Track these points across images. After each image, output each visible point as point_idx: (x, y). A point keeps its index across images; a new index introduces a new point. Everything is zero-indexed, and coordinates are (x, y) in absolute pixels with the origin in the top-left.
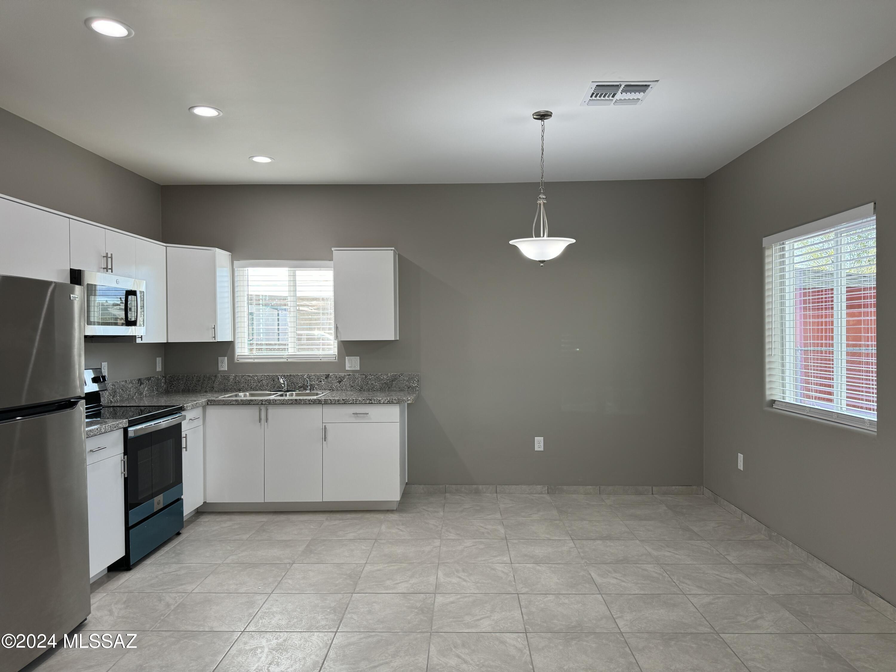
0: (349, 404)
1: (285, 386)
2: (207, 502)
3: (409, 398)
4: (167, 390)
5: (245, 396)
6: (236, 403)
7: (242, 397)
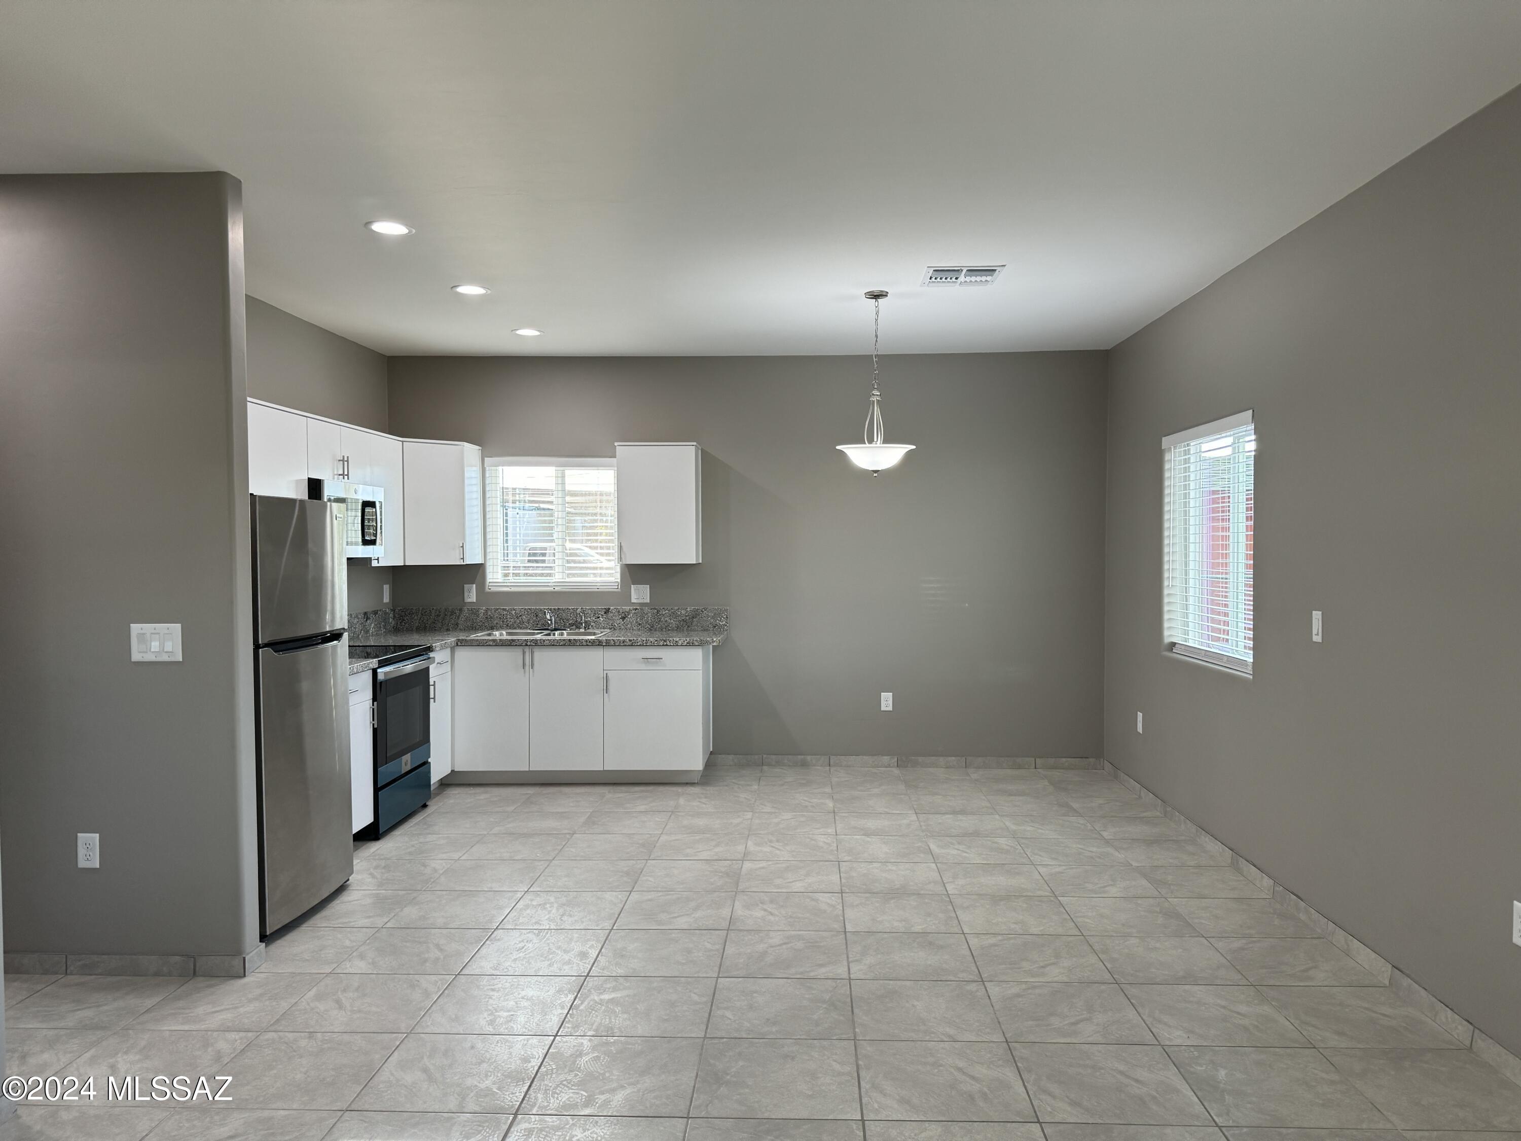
0: (637, 646)
1: (551, 622)
2: (456, 770)
3: (715, 639)
4: (396, 628)
5: (501, 635)
6: (494, 644)
7: (497, 636)
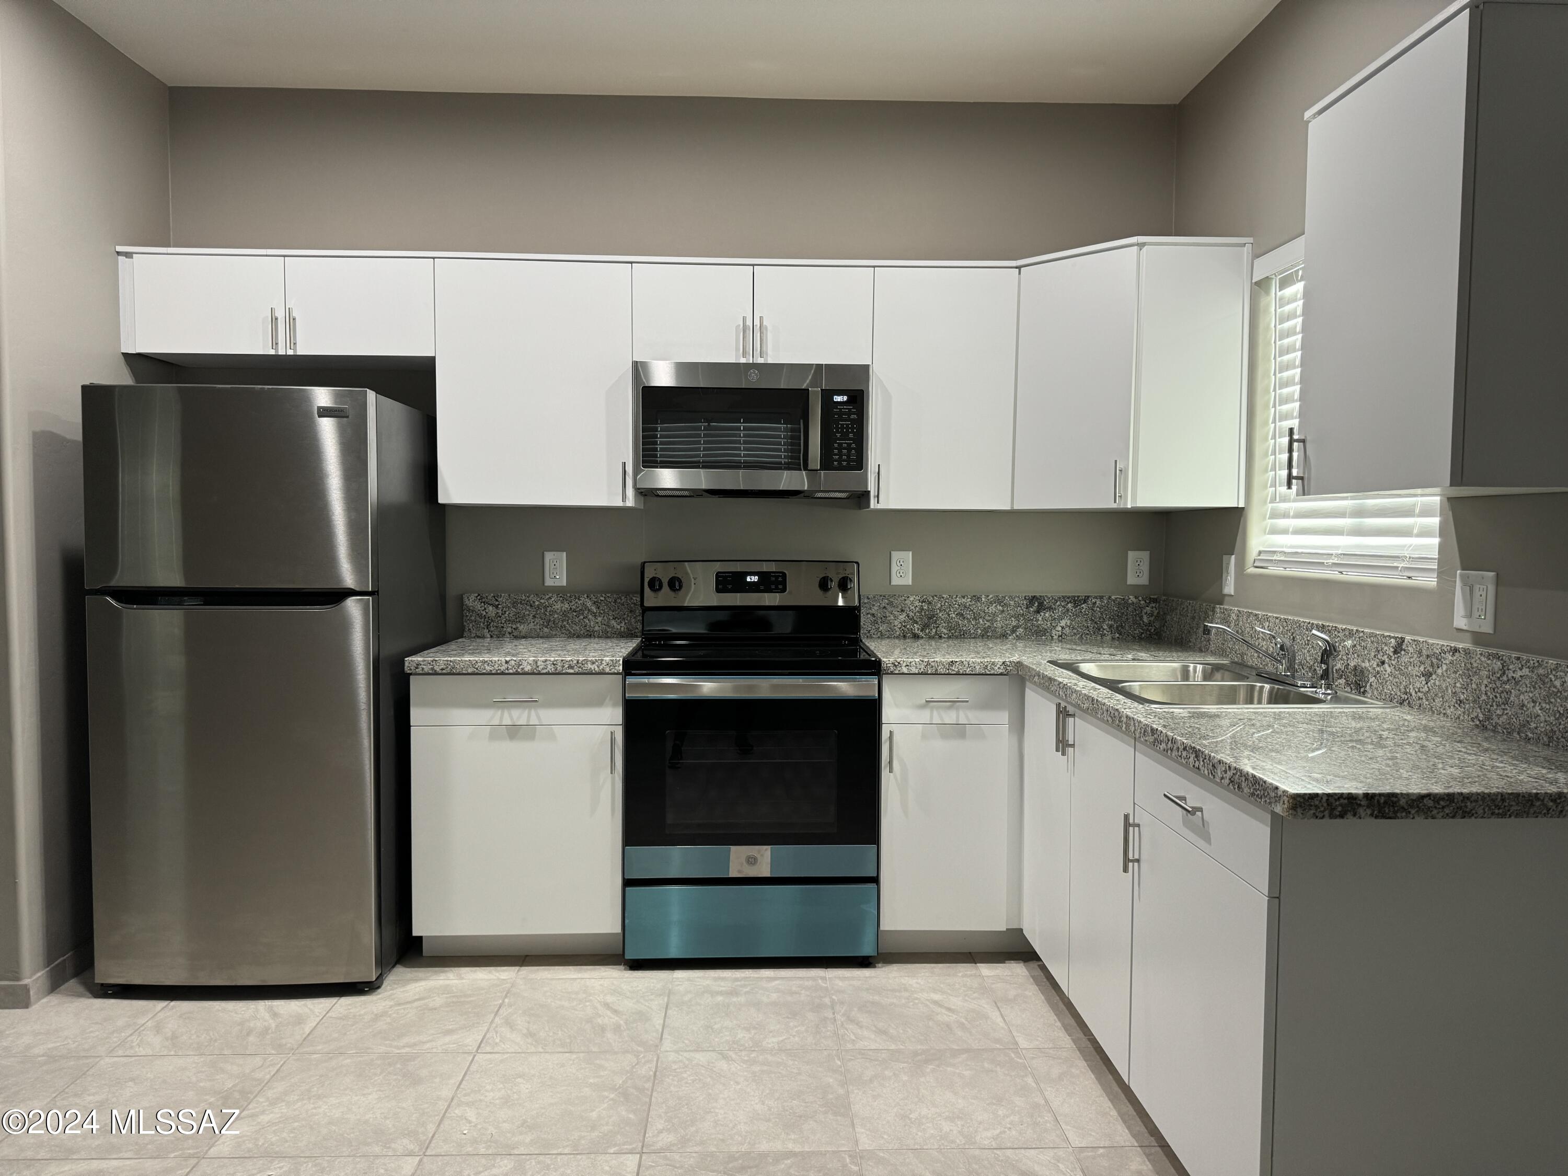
2: (1024, 931)
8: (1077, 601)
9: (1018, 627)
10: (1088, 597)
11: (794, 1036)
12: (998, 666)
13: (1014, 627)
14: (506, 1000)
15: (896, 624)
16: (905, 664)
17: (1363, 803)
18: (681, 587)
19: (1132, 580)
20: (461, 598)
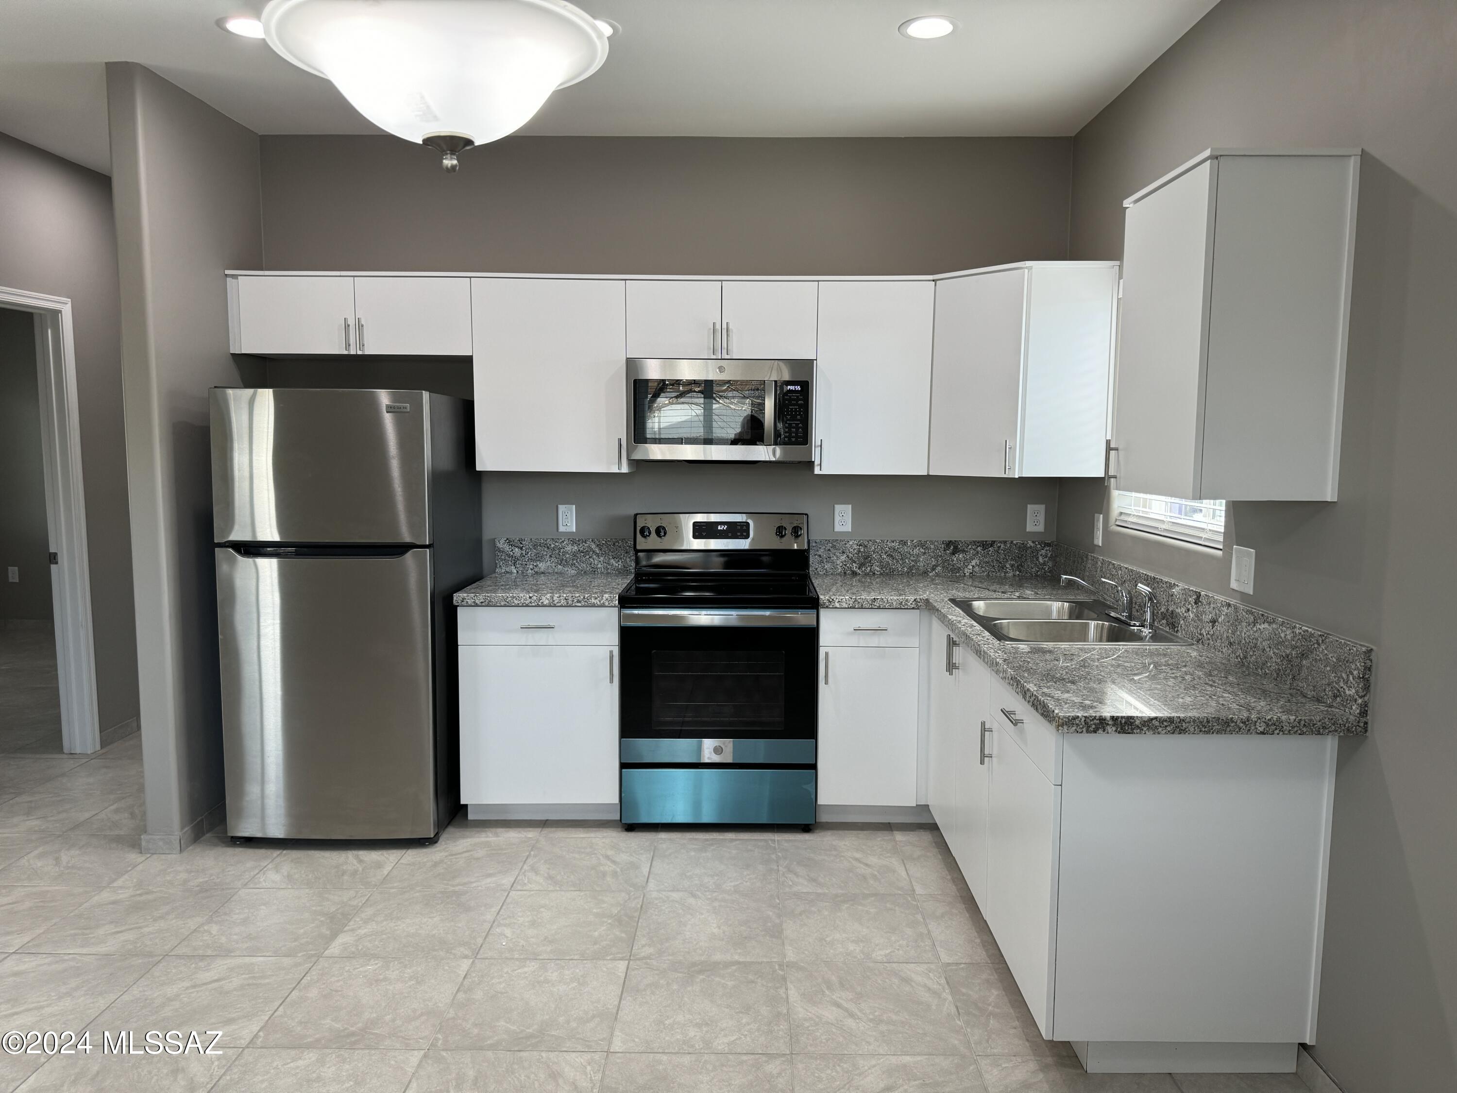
2: (930, 807)
8: (985, 545)
9: (936, 566)
10: (994, 542)
11: (746, 882)
12: (911, 602)
13: (934, 565)
14: (532, 853)
15: (838, 563)
16: (837, 600)
17: (1110, 723)
18: (665, 533)
19: (1030, 528)
20: (494, 540)
